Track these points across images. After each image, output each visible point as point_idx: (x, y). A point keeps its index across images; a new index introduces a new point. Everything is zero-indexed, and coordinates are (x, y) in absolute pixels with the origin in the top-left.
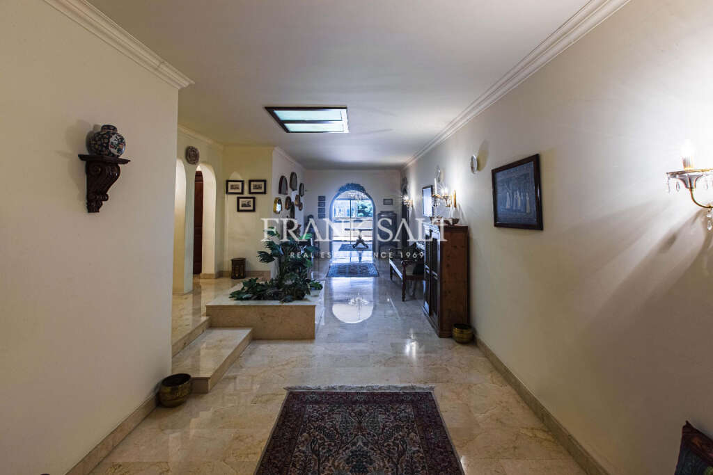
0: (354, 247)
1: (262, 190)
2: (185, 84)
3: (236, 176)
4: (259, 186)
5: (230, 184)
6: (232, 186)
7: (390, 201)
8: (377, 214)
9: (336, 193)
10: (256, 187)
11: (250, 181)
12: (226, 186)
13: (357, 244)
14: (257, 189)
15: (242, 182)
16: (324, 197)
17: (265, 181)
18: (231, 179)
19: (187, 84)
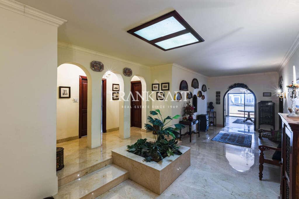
0: (244, 122)
1: (167, 88)
2: (61, 22)
3: (156, 82)
4: (166, 86)
5: (154, 86)
6: (154, 87)
7: (269, 94)
8: (257, 102)
9: (228, 90)
10: (165, 87)
11: (162, 84)
12: (152, 87)
13: (246, 120)
14: (165, 88)
15: (159, 84)
16: (220, 92)
17: (168, 83)
18: (154, 83)
19: (63, 22)
